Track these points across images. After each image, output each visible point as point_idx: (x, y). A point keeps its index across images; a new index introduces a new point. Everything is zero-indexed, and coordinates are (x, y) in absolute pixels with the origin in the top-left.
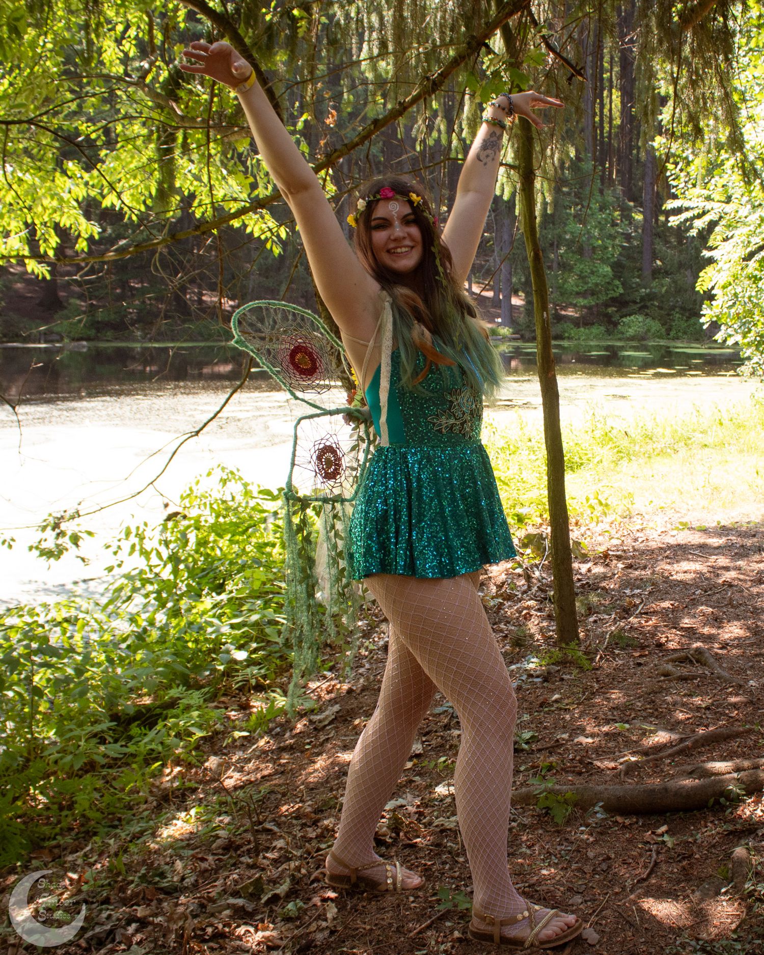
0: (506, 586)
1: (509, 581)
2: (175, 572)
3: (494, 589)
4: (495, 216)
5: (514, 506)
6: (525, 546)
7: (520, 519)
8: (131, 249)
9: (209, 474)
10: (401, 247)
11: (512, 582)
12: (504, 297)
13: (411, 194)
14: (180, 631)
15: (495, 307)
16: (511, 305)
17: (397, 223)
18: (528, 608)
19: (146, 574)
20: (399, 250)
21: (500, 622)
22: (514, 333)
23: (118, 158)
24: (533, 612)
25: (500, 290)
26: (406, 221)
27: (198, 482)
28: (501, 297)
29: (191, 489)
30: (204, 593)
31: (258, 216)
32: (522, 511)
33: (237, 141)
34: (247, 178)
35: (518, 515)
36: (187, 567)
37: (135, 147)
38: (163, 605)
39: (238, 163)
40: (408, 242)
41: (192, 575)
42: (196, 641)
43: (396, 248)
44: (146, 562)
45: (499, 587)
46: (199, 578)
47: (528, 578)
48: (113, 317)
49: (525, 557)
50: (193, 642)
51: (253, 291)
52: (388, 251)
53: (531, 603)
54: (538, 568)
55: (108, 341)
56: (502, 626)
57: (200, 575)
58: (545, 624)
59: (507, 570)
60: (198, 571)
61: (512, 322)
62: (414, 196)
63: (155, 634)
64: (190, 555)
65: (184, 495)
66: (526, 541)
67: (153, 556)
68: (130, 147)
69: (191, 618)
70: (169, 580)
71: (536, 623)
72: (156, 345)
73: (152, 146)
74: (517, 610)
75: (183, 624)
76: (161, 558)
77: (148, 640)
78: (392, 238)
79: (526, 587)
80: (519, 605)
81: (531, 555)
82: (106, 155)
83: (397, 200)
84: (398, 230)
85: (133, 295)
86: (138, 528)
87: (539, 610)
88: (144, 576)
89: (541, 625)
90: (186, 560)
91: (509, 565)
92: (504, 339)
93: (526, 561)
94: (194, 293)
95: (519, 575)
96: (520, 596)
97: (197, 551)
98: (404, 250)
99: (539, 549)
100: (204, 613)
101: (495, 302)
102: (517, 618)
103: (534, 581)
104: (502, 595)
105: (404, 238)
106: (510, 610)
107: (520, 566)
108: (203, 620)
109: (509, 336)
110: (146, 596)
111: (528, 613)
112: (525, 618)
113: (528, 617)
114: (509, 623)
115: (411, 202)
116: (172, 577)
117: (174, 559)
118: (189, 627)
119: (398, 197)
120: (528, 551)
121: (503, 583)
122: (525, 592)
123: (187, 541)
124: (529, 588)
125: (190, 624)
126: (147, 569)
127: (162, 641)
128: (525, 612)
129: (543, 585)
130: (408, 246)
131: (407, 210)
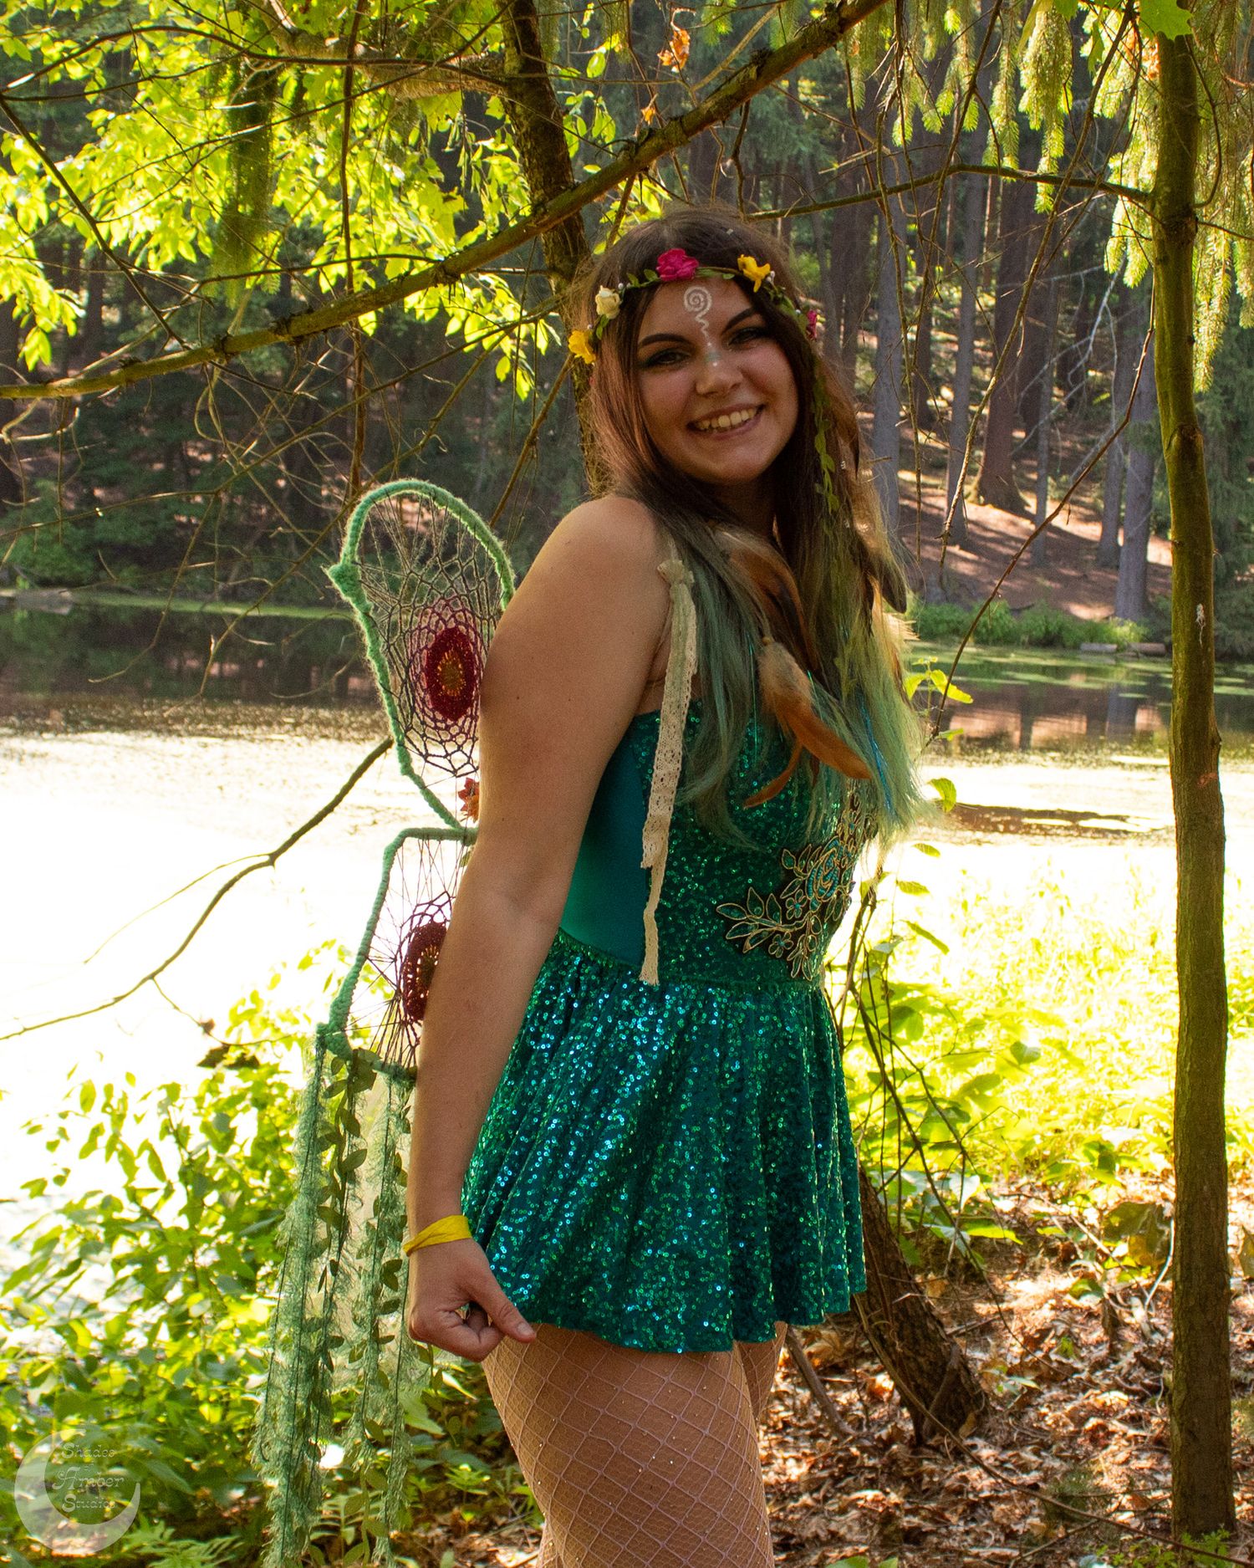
0: (1049, 1341)
1: (1061, 1328)
2: (194, 1210)
3: (1014, 1349)
4: (1121, 327)
5: (1097, 1119)
6: (1113, 1234)
7: (1106, 1160)
8: (114, 373)
9: (305, 964)
10: (728, 412)
11: (1069, 1334)
12: (1127, 540)
13: (742, 259)
14: (179, 1375)
15: (1104, 565)
16: (1147, 564)
17: (710, 346)
18: (1105, 1412)
19: (120, 1208)
20: (723, 421)
21: (1023, 1443)
22: (1146, 639)
23: (134, 131)
24: (1115, 1425)
25: (1120, 523)
26: (736, 336)
27: (275, 981)
28: (1121, 541)
29: (254, 997)
30: (262, 1272)
31: (478, 291)
32: (1114, 1137)
33: (428, 101)
34: (447, 199)
35: (1101, 1148)
36: (222, 1200)
37: (179, 106)
38: (156, 1296)
39: (429, 161)
40: (746, 396)
41: (233, 1223)
42: (225, 1405)
43: (716, 415)
44: (125, 1178)
45: (1033, 1342)
46: (252, 1235)
47: (1114, 1325)
48: (137, 532)
49: (1110, 1264)
50: (214, 1404)
51: (484, 488)
52: (692, 427)
53: (1116, 1398)
54: (1143, 1298)
55: (122, 591)
56: (1027, 1455)
57: (255, 1226)
58: (1145, 1463)
59: (1057, 1295)
60: (246, 1216)
61: (1147, 609)
62: (750, 264)
63: (117, 1375)
64: (232, 1173)
65: (241, 1010)
66: (1116, 1221)
67: (142, 1162)
68: (166, 103)
69: (213, 1342)
70: (177, 1230)
71: (1121, 1457)
72: (239, 611)
73: (221, 104)
74: (1072, 1416)
75: (189, 1355)
76: (159, 1172)
77: (103, 1387)
78: (702, 389)
79: (1103, 1351)
80: (1081, 1399)
81: (1129, 1261)
82: (106, 123)
83: (704, 280)
84: (717, 366)
85: (190, 481)
86: (109, 1090)
87: (1135, 1421)
88: (116, 1215)
89: (1135, 1464)
90: (223, 1184)
91: (1066, 1282)
92: (1122, 651)
93: (1112, 1274)
94: (340, 484)
95: (1091, 1315)
96: (1084, 1376)
97: (252, 1163)
98: (736, 418)
99: (1150, 1247)
100: (246, 1332)
101: (1106, 554)
102: (1072, 1437)
103: (1128, 1334)
104: (1035, 1366)
105: (736, 386)
106: (1052, 1413)
107: (1096, 1288)
108: (241, 1352)
109: (1136, 646)
110: (118, 1264)
111: (1103, 1427)
112: (1094, 1440)
113: (1100, 1437)
114: (1047, 1447)
115: (744, 283)
116: (184, 1223)
117: (195, 1176)
118: (203, 1367)
119: (707, 271)
120: (1122, 1248)
121: (1044, 1333)
122: (1100, 1365)
123: (230, 1136)
124: (1114, 1354)
125: (209, 1358)
126: (122, 1196)
127: (133, 1394)
128: (1093, 1422)
129: (1150, 1350)
130: (747, 407)
131: (737, 304)
